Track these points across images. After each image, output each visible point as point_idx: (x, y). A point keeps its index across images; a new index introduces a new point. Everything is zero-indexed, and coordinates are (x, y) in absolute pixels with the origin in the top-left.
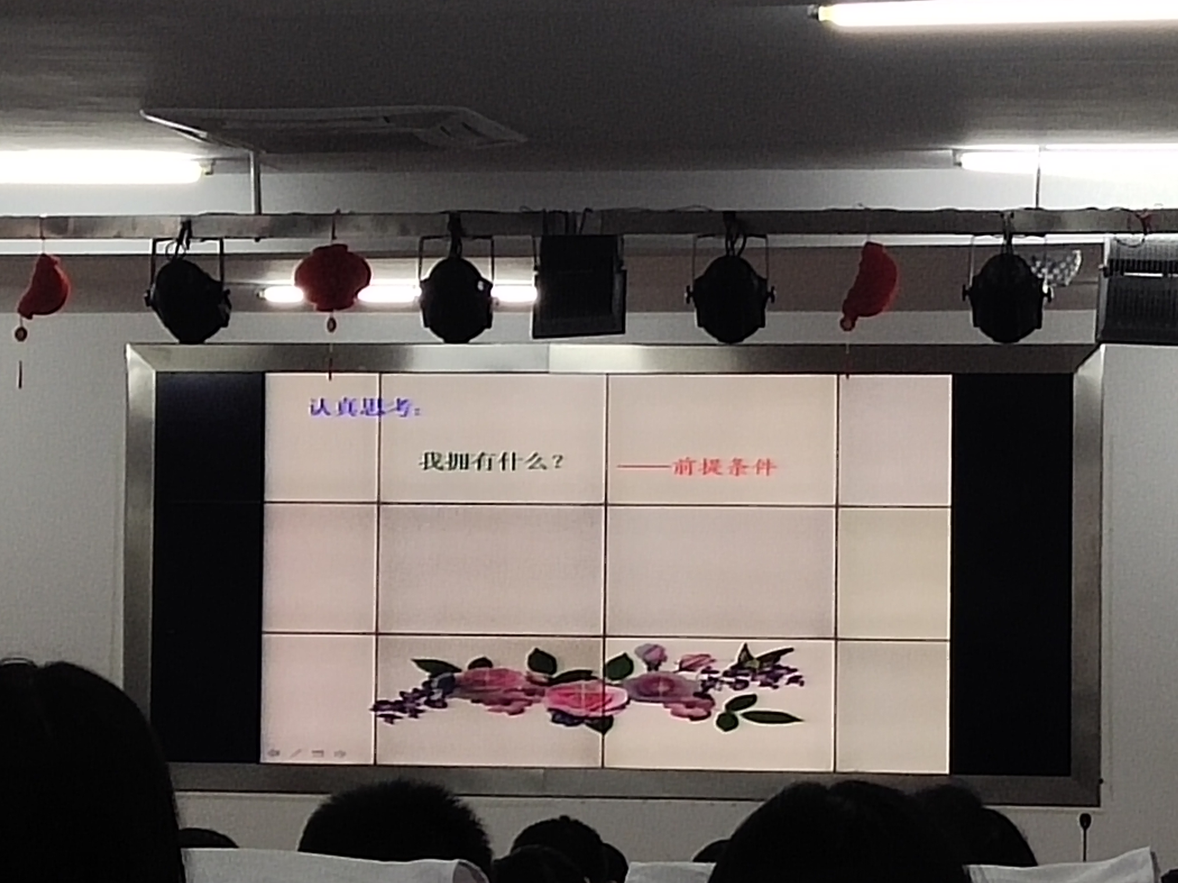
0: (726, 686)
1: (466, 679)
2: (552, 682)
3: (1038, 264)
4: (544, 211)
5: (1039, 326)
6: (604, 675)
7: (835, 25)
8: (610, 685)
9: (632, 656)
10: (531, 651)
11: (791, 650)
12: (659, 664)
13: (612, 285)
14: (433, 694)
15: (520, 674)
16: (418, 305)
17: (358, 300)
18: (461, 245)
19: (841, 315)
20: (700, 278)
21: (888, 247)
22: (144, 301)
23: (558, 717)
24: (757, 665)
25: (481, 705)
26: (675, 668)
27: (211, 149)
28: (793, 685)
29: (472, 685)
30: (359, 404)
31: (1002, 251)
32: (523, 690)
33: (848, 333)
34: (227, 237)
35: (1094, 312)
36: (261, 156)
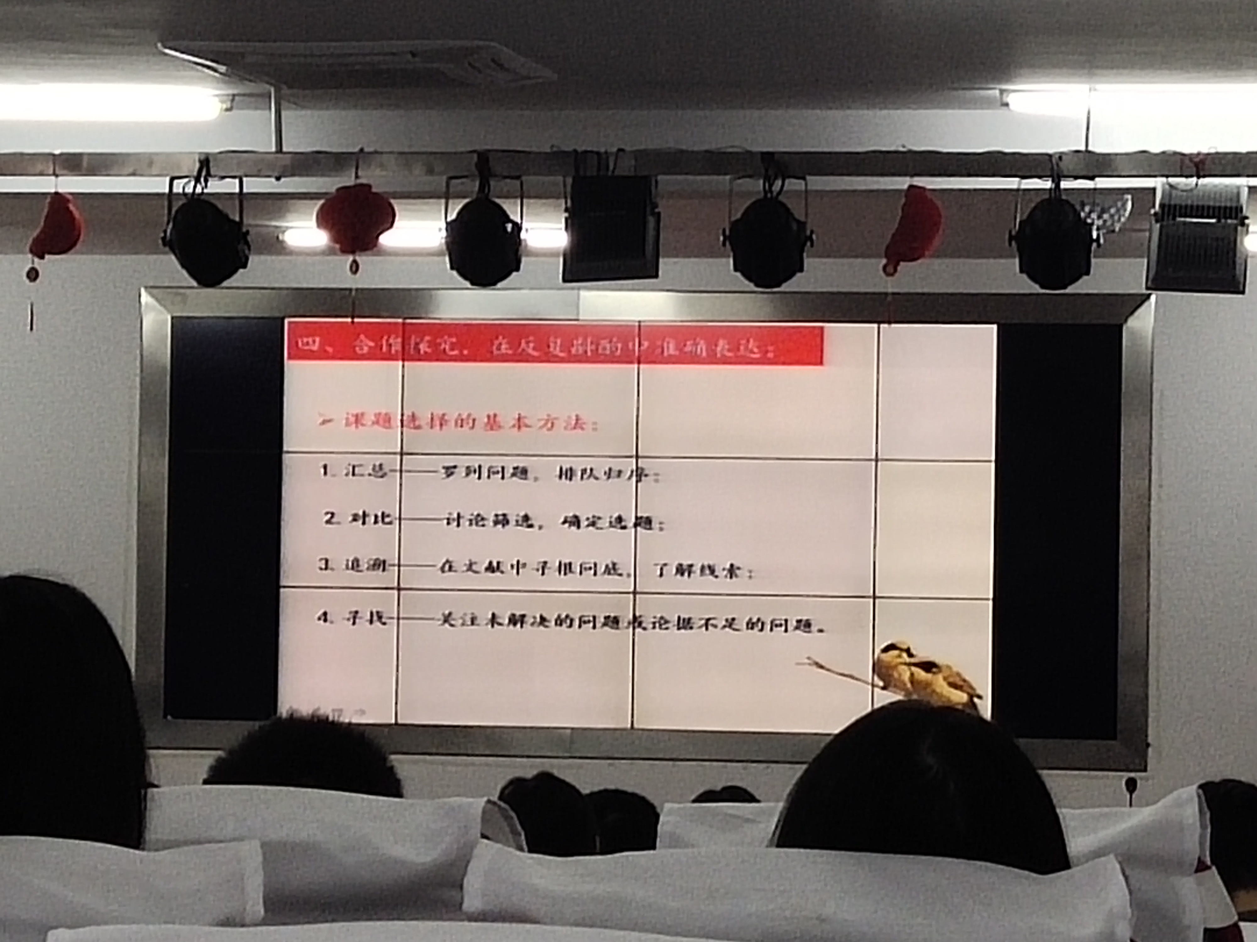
3: (1087, 209)
4: (575, 151)
5: (1088, 273)
13: (645, 224)
16: (444, 247)
17: (380, 244)
18: (489, 185)
19: (884, 261)
20: (737, 221)
21: (932, 190)
22: (160, 242)
27: (230, 84)
31: (1050, 193)
33: (890, 278)
34: (246, 176)
35: (1146, 261)
36: (283, 92)
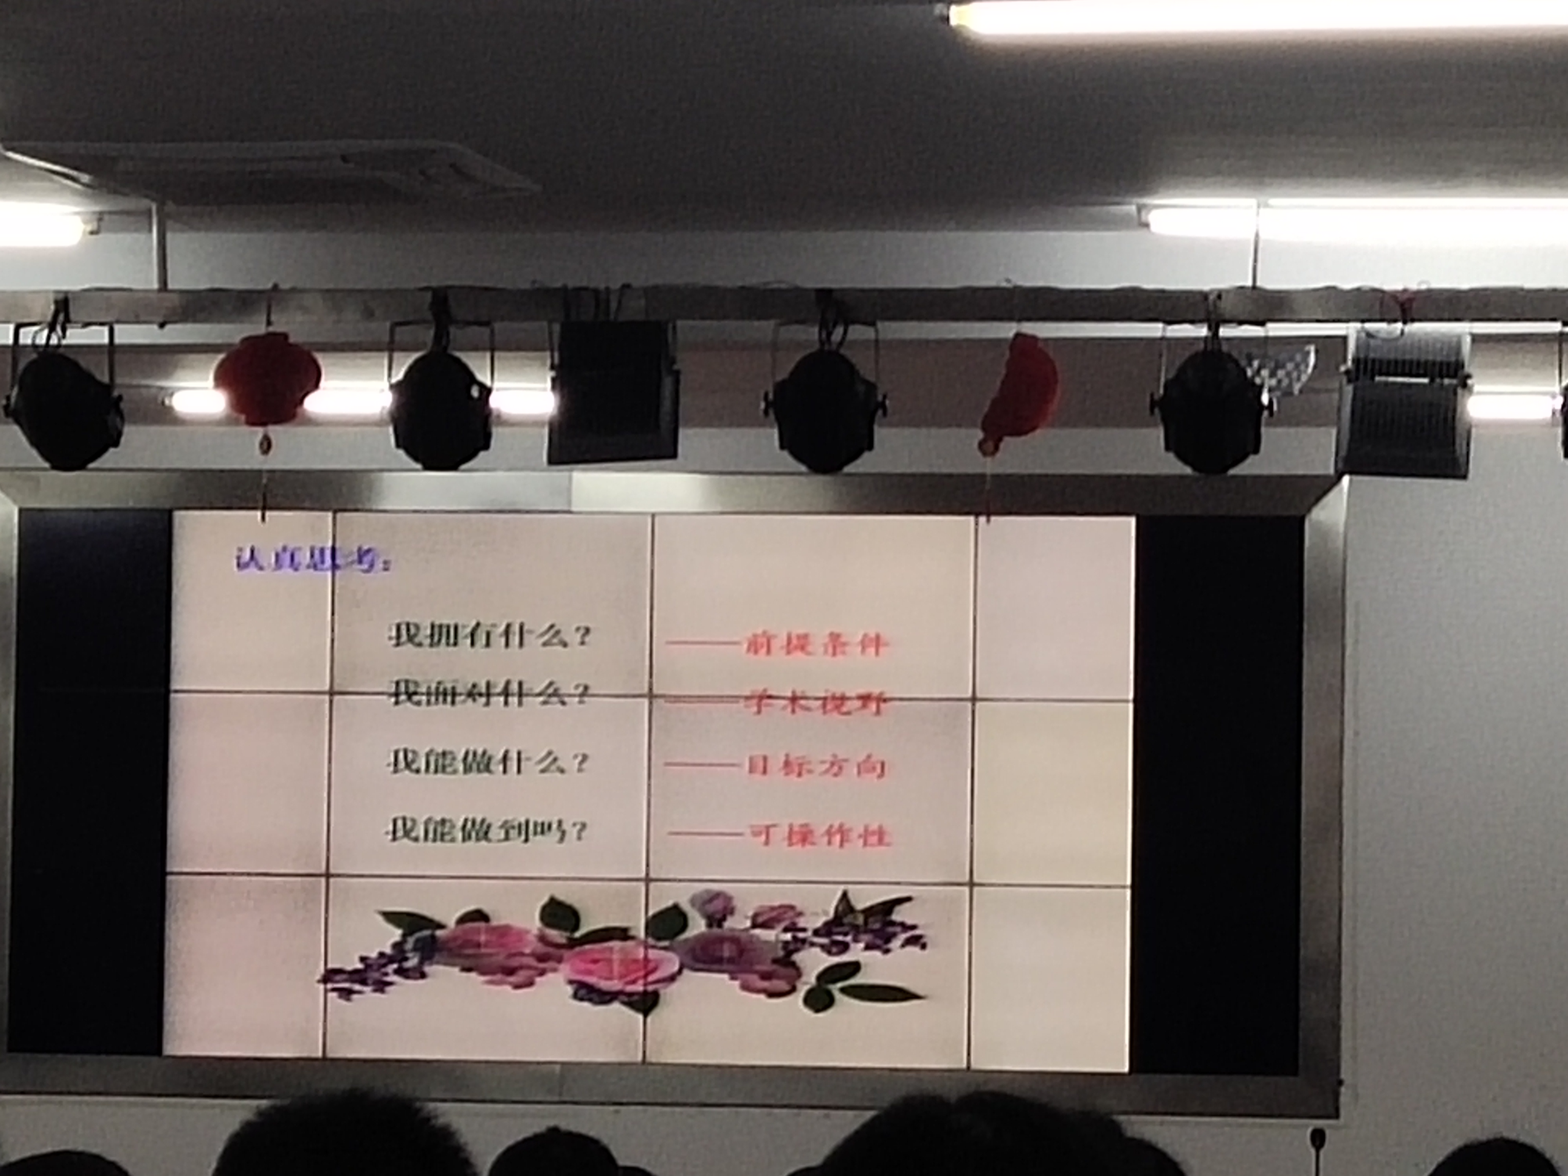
0: (817, 950)
1: (455, 939)
2: (573, 943)
3: (1256, 364)
4: (565, 289)
5: (1256, 451)
6: (647, 934)
7: (975, 33)
8: (653, 947)
9: (686, 906)
10: (545, 900)
11: (908, 899)
12: (724, 918)
13: (659, 387)
14: (406, 959)
15: (527, 932)
16: (386, 417)
17: (305, 411)
18: (448, 334)
19: (980, 435)
20: (784, 382)
21: (1046, 340)
22: (3, 410)
23: (582, 992)
24: (860, 920)
25: (473, 975)
26: (745, 924)
27: (97, 199)
28: (910, 949)
29: (462, 946)
30: (305, 555)
31: (1205, 346)
32: (532, 954)
33: (989, 457)
34: (118, 322)
35: (1334, 431)
36: (168, 209)
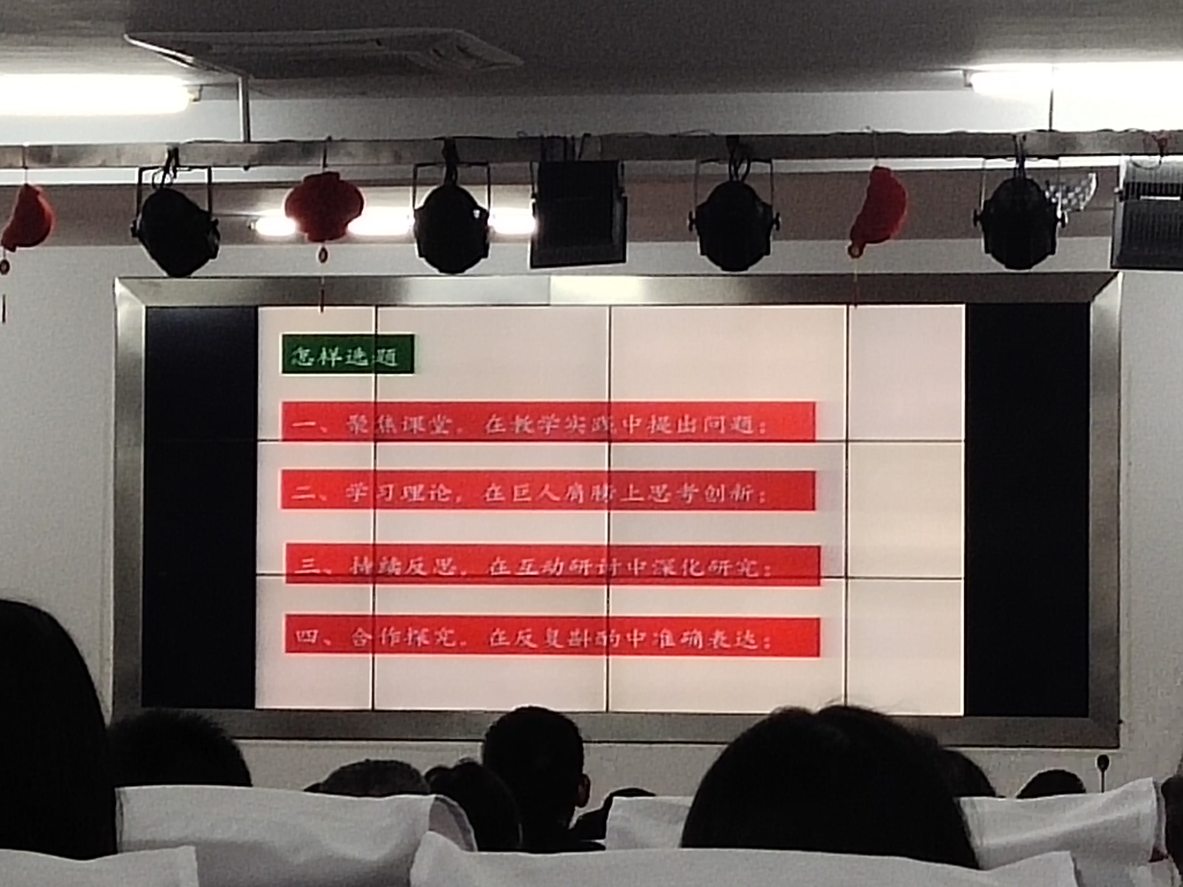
3: (1052, 188)
4: (542, 137)
5: (1053, 252)
13: (611, 210)
16: (412, 234)
17: (349, 232)
18: (456, 172)
19: (849, 243)
20: (703, 205)
21: (896, 172)
22: (130, 232)
27: (198, 74)
31: (1015, 174)
33: (856, 260)
34: (215, 166)
35: (1110, 239)
36: (250, 81)
